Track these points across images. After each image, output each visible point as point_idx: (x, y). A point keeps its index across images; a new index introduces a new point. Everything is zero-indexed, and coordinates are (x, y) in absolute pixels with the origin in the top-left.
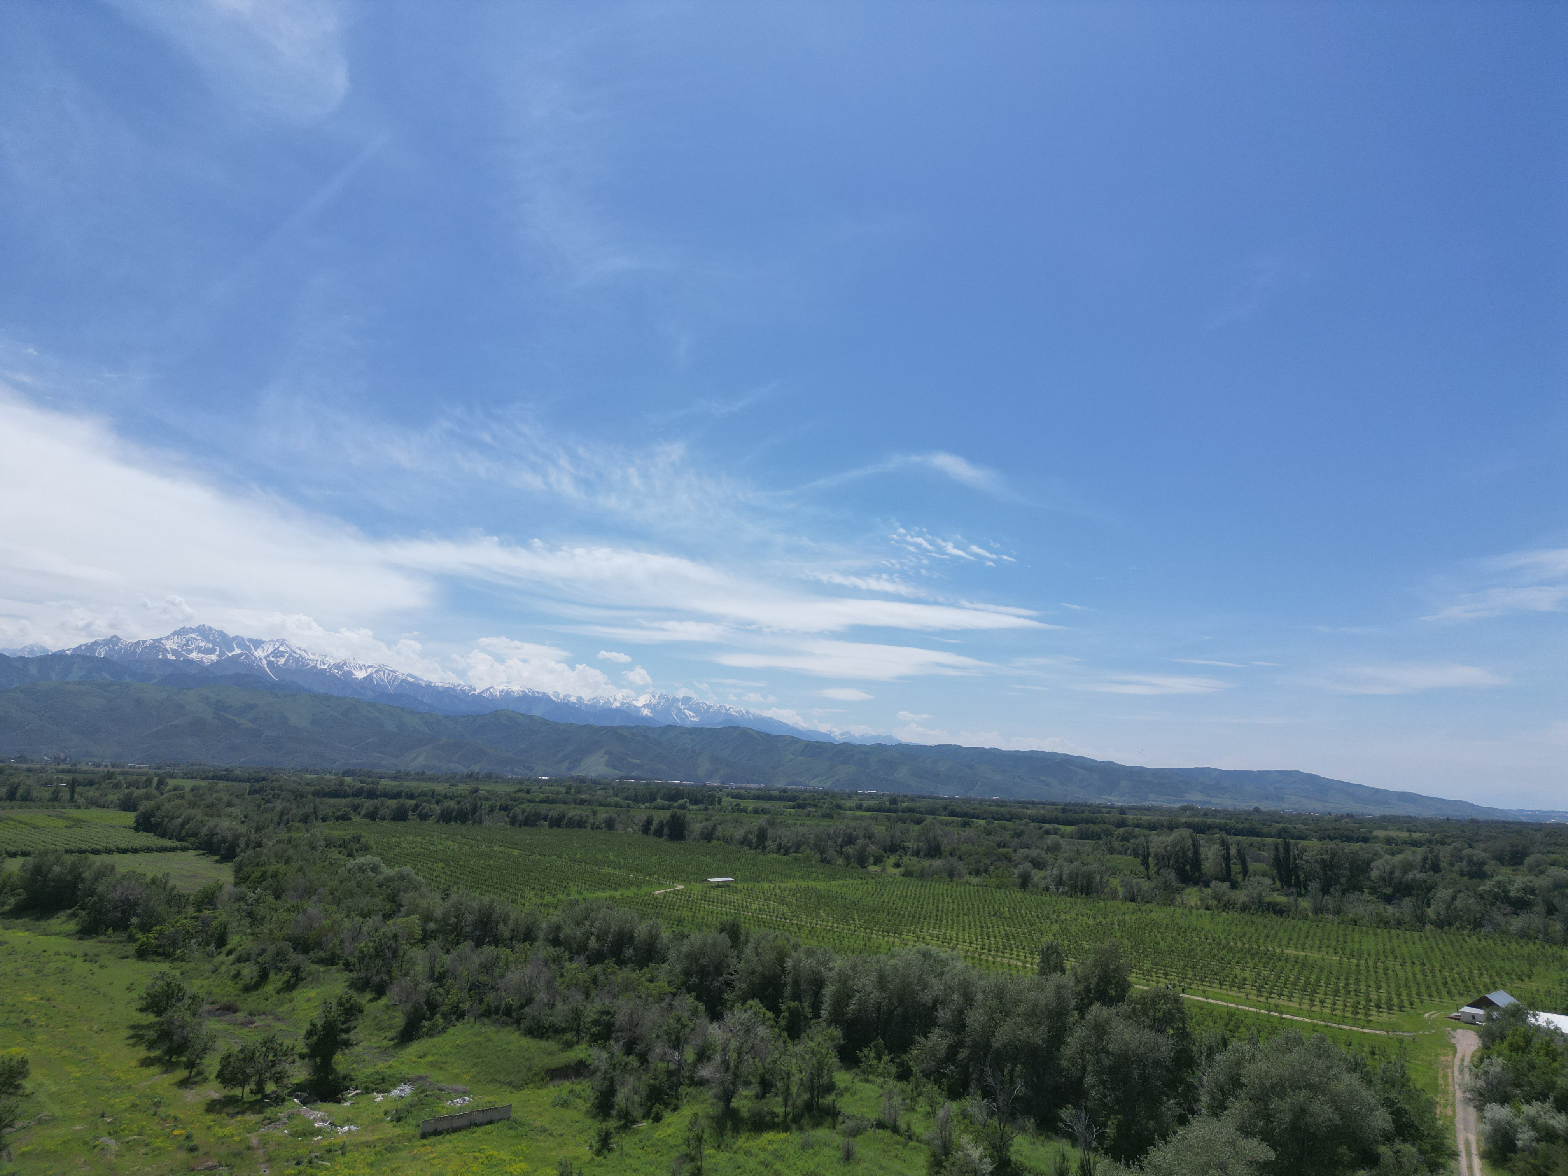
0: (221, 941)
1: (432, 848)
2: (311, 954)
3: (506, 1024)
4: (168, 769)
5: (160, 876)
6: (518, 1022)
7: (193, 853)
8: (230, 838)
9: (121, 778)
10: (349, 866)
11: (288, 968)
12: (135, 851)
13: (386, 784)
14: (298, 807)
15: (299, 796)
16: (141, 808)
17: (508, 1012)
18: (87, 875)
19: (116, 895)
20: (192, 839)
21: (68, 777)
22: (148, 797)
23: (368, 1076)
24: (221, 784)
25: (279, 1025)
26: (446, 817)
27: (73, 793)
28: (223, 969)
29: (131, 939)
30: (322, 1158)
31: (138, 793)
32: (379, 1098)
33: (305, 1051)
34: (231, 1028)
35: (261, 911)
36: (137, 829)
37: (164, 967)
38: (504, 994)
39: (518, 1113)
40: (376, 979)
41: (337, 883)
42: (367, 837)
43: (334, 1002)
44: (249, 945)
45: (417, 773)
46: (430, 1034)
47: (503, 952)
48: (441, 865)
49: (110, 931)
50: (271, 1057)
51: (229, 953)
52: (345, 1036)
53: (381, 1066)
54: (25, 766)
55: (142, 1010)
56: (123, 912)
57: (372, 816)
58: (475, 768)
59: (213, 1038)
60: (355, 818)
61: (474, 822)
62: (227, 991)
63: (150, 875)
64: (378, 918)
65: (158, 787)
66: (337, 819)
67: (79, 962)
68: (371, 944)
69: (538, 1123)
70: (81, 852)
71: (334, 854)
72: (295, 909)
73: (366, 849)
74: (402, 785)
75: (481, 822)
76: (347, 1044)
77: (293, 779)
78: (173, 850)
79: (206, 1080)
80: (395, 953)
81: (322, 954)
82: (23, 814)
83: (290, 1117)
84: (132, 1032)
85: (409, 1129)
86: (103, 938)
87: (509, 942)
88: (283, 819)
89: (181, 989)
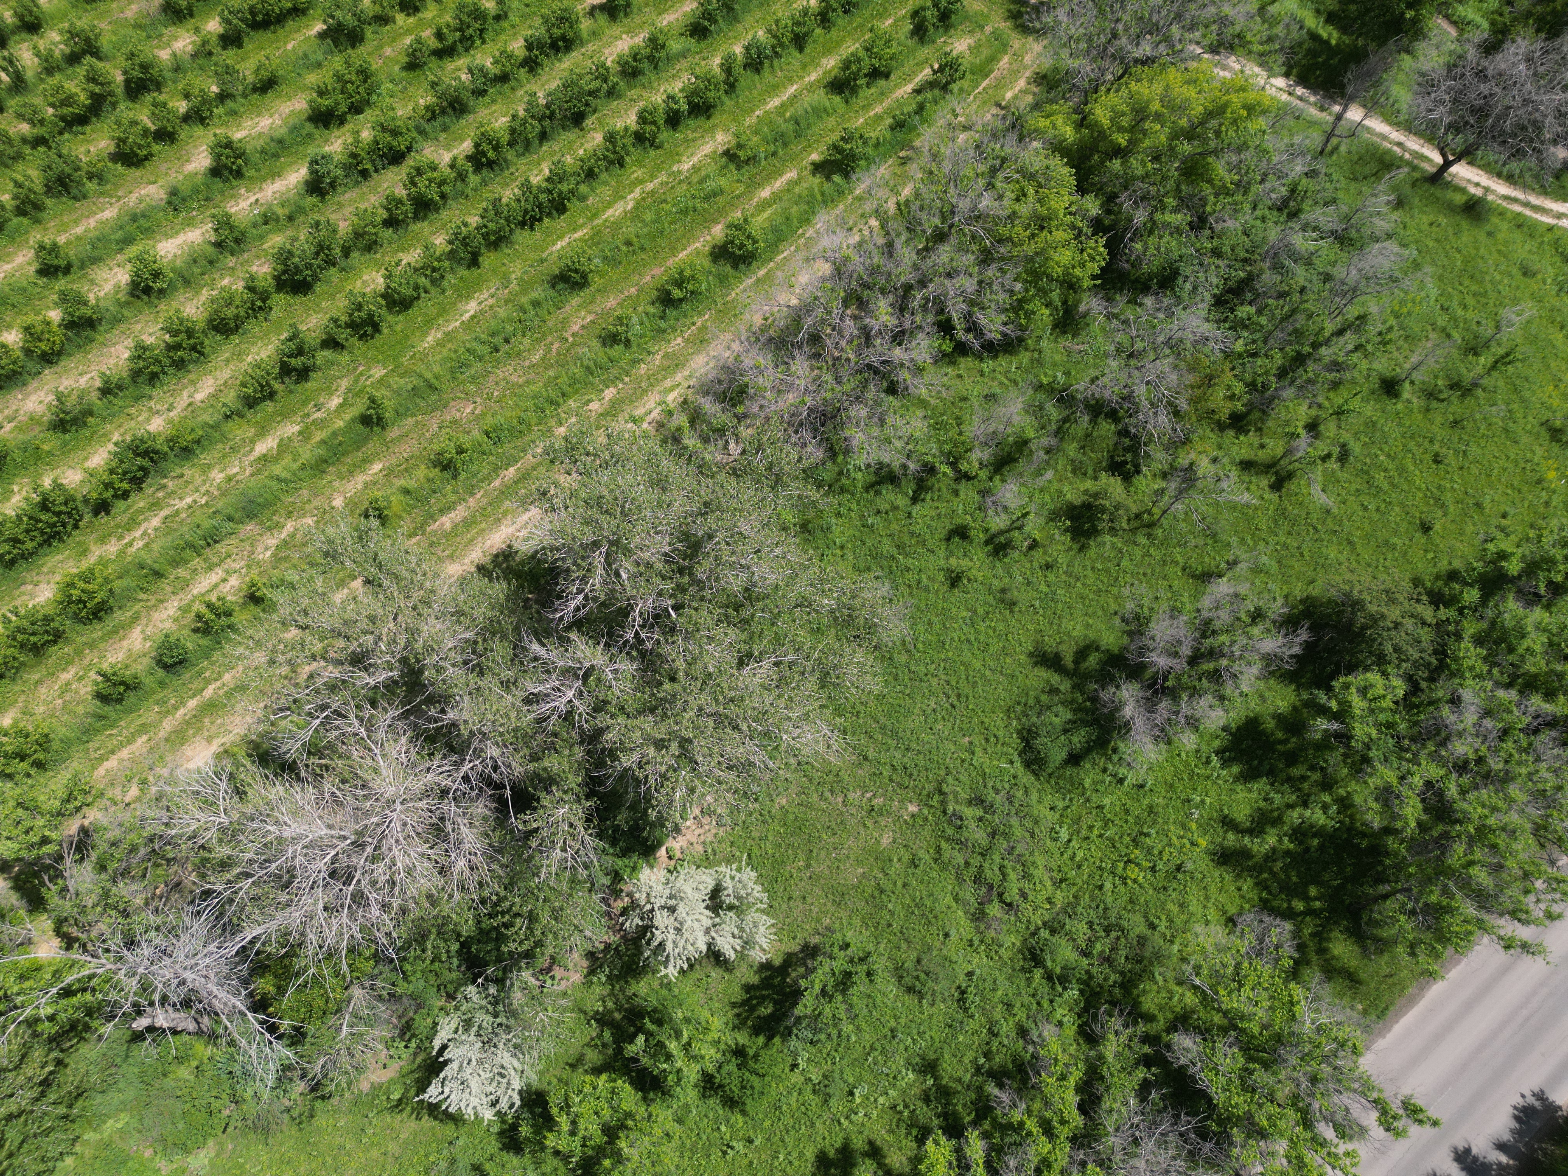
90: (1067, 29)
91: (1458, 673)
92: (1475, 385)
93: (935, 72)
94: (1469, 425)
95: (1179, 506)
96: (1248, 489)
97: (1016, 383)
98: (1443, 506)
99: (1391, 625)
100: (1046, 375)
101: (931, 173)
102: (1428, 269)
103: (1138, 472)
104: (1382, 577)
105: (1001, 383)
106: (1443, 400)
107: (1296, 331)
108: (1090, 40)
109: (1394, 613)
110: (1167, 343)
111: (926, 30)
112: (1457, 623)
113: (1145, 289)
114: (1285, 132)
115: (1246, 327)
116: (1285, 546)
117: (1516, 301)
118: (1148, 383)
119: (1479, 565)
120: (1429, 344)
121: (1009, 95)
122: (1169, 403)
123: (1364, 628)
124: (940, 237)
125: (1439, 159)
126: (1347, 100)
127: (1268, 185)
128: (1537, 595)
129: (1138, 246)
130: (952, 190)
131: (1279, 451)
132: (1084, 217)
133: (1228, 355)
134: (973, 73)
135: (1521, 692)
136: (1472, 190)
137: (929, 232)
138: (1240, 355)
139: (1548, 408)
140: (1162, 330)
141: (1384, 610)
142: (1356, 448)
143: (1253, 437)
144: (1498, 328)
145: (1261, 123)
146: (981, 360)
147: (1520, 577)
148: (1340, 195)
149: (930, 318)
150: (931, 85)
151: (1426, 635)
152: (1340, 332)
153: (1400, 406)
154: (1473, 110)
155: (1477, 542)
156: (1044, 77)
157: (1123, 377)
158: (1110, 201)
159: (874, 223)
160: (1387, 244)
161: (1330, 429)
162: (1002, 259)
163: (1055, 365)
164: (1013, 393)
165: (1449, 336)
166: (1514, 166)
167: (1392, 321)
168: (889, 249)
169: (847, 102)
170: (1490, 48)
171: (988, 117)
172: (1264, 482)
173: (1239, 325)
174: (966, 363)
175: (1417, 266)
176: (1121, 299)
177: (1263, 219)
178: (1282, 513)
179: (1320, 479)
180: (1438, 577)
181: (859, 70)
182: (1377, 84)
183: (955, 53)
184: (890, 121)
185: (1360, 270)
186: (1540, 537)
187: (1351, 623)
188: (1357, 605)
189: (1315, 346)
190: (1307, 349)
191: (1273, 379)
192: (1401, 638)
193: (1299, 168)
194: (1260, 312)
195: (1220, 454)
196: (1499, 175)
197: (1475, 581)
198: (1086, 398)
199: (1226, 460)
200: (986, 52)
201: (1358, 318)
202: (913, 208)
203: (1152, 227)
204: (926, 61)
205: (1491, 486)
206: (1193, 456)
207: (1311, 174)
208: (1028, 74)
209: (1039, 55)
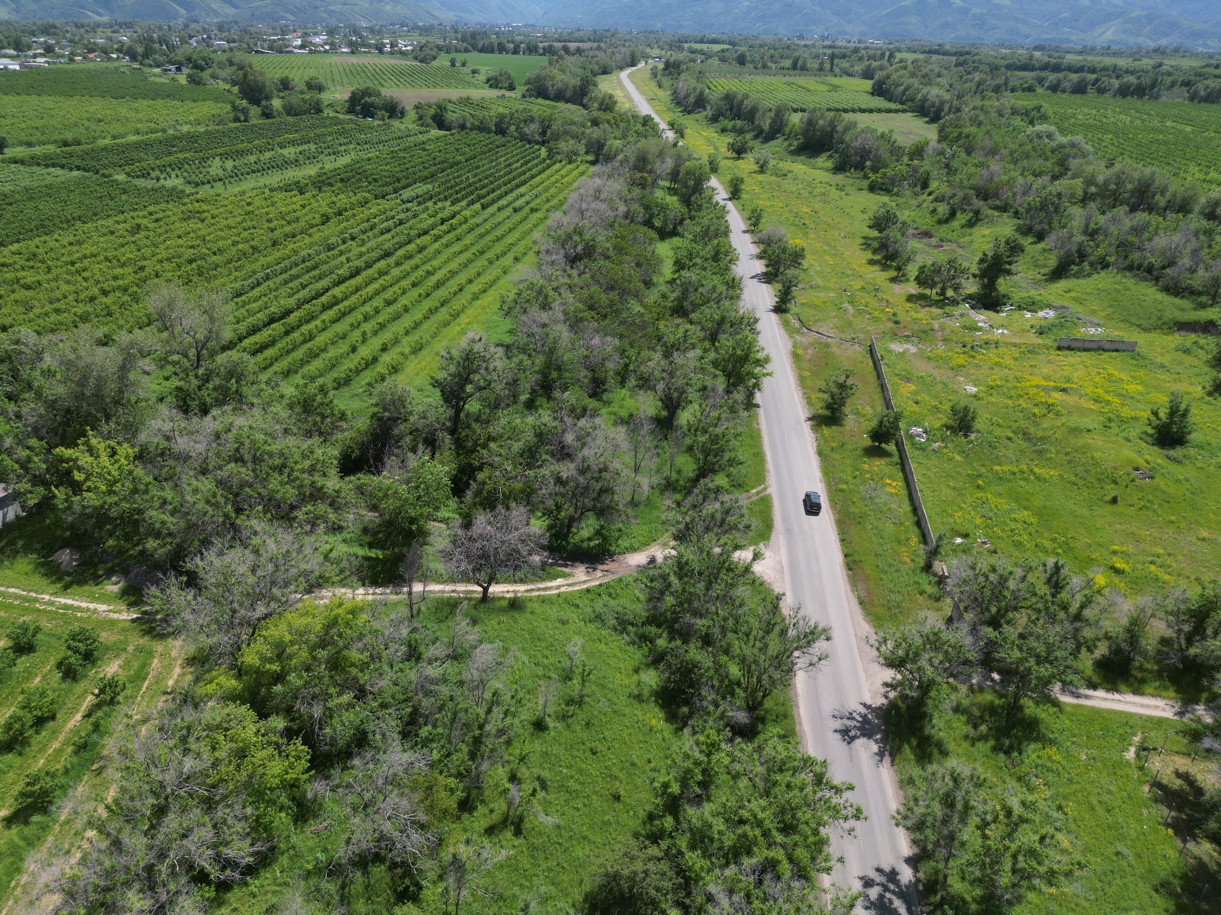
0: (925, 185)
1: (1104, 120)
2: (990, 202)
3: (1145, 279)
4: (897, 44)
5: (887, 131)
6: (1157, 279)
7: (910, 114)
8: (937, 104)
9: (864, 52)
10: (1028, 133)
11: (971, 210)
12: (871, 111)
13: (1071, 58)
14: (992, 79)
15: (994, 69)
16: (877, 77)
17: (1150, 270)
18: (839, 128)
19: (857, 144)
20: (910, 103)
21: (829, 51)
22: (881, 68)
23: (1022, 298)
24: (935, 57)
25: (960, 251)
26: (1124, 92)
27: (832, 64)
28: (925, 205)
29: (866, 177)
30: (981, 347)
31: (875, 64)
32: (1028, 315)
33: (977, 272)
34: (927, 248)
35: (955, 164)
36: (872, 94)
37: (885, 199)
38: (1148, 254)
39: (1142, 349)
40: (1038, 227)
41: (1017, 146)
42: (1047, 108)
43: (1003, 240)
44: (944, 189)
45: (1103, 48)
46: (1077, 276)
47: (1155, 219)
48: (1110, 136)
49: (853, 170)
50: (952, 272)
51: (930, 194)
52: (1008, 267)
53: (1033, 293)
54: (802, 43)
55: (870, 227)
56: (861, 157)
57: (1054, 88)
58: (1164, 42)
59: (914, 253)
60: (1039, 90)
61: (1151, 97)
62: (926, 221)
63: (880, 131)
64: (1047, 178)
65: (889, 61)
66: (1024, 90)
67: (833, 189)
68: (1038, 199)
69: (1159, 360)
70: (838, 110)
71: (1017, 121)
72: (982, 165)
73: (1044, 118)
74: (1085, 60)
75: (1157, 97)
76: (1009, 273)
77: (992, 53)
78: (897, 111)
79: (907, 280)
80: (1057, 209)
81: (998, 203)
82: (801, 81)
83: (962, 315)
84: (863, 241)
85: (1048, 341)
86: (848, 174)
87: (1163, 212)
88: (979, 89)
89: (895, 217)
90: (196, 623)
91: (698, 878)
92: (582, 697)
93: (97, 696)
94: (595, 721)
95: (464, 893)
96: (502, 847)
97: (286, 884)
98: (616, 778)
99: (643, 875)
100: (308, 862)
101: (128, 768)
102: (514, 648)
103: (421, 888)
104: (617, 847)
105: (274, 892)
106: (572, 716)
107: (464, 724)
108: (217, 621)
109: (639, 866)
110: (386, 782)
111: (75, 671)
112: (674, 845)
113: (349, 755)
114: (383, 616)
115: (432, 740)
116: (550, 870)
117: (569, 640)
118: (389, 818)
119: (658, 801)
120: (543, 689)
121: (171, 683)
122: (413, 823)
123: (631, 889)
124: (160, 811)
125: (480, 589)
126: (409, 582)
127: (392, 650)
128: (698, 796)
129: (328, 730)
130: (154, 771)
131: (504, 807)
132: (275, 733)
133: (432, 765)
134: (131, 682)
135: (735, 863)
136: (508, 596)
137: (148, 813)
138: (440, 761)
139: (626, 686)
140: (378, 775)
141: (633, 868)
142: (546, 774)
143: (481, 810)
144: (570, 659)
145: (364, 617)
146: (246, 884)
147: (682, 792)
148: (438, 634)
149: (183, 880)
150: (98, 706)
151: (664, 866)
152: (489, 711)
153: (552, 733)
154: (481, 557)
155: (648, 787)
156: (194, 658)
157: (369, 826)
158: (289, 711)
159: (91, 833)
160: (482, 646)
161: (524, 772)
162: (225, 797)
163: (311, 850)
164: (288, 893)
165: (549, 678)
166: (519, 574)
167: (515, 686)
168: (117, 845)
169: (20, 754)
170: (467, 525)
171: (160, 705)
172: (508, 834)
173: (426, 743)
174: (233, 897)
175: (507, 650)
176: (335, 772)
177: (401, 670)
178: (533, 848)
179: (540, 808)
180: (644, 823)
181: (23, 725)
182: (420, 567)
183: (109, 676)
184: (70, 749)
185: (477, 669)
186: (673, 760)
187: (622, 894)
188: (616, 877)
189: (481, 727)
190: (477, 732)
191: (470, 763)
192: (653, 879)
193: (405, 632)
194: (435, 726)
195: (469, 834)
196: (515, 582)
197: (664, 812)
198: (350, 859)
199: (475, 837)
200: (136, 664)
201: (493, 696)
202: (123, 803)
203: (329, 713)
204: (86, 691)
205: (631, 748)
206: (451, 850)
207: (414, 630)
208: (179, 662)
209: (182, 647)
